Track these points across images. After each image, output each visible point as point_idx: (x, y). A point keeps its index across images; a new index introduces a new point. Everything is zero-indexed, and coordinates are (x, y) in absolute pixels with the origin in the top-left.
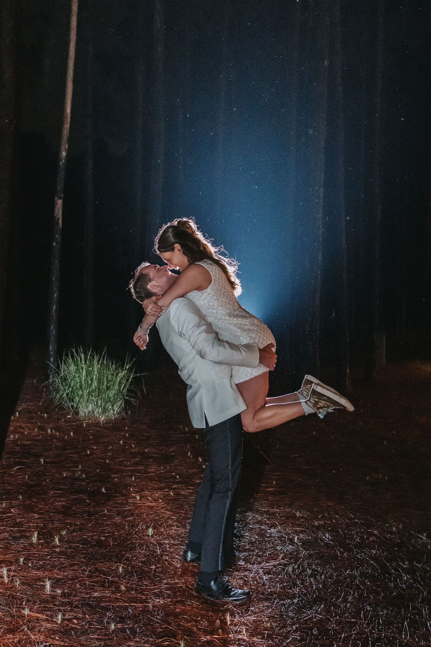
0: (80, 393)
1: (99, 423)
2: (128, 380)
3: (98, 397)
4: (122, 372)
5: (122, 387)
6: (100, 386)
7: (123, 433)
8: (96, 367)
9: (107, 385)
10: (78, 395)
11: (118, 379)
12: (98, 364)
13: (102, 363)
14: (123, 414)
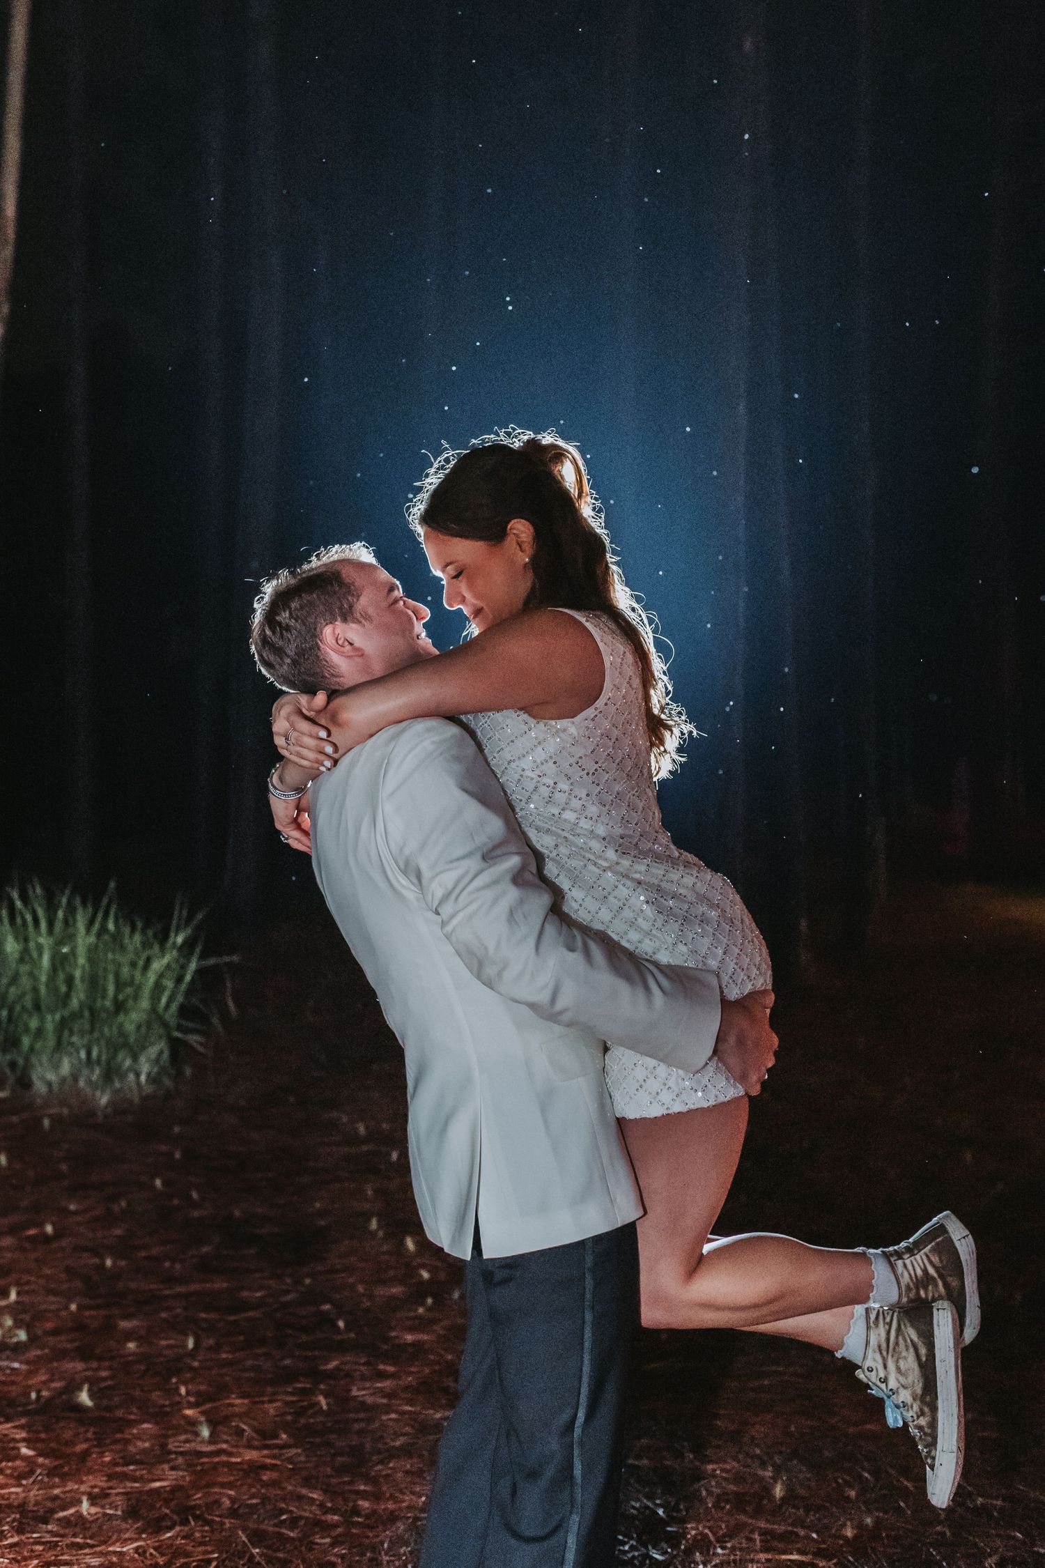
0: (34, 1024)
1: (92, 1113)
2: (179, 980)
3: (92, 1032)
4: (163, 956)
5: (164, 1000)
6: (95, 1001)
7: (163, 1148)
8: (84, 940)
9: (115, 997)
10: (27, 1030)
11: (152, 978)
12: (88, 929)
13: (103, 929)
14: (167, 1082)
